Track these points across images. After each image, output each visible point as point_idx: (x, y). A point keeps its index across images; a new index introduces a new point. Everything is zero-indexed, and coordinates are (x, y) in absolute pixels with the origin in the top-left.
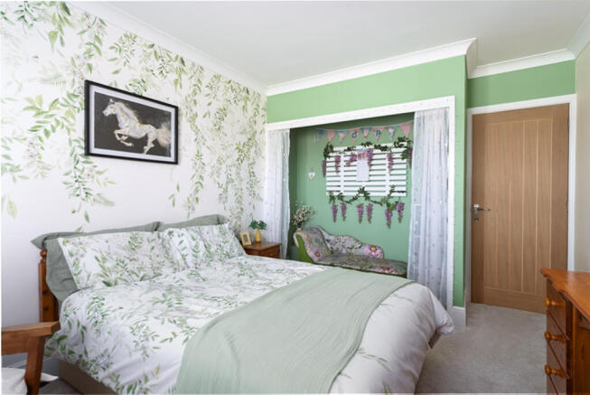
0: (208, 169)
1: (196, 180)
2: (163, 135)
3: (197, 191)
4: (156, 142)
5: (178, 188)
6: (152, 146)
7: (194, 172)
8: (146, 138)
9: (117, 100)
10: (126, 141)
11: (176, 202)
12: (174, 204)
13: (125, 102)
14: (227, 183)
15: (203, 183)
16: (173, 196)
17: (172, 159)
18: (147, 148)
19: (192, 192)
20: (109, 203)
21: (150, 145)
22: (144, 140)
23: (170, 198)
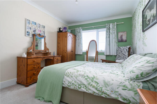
18: (151, 21)
21: (152, 18)
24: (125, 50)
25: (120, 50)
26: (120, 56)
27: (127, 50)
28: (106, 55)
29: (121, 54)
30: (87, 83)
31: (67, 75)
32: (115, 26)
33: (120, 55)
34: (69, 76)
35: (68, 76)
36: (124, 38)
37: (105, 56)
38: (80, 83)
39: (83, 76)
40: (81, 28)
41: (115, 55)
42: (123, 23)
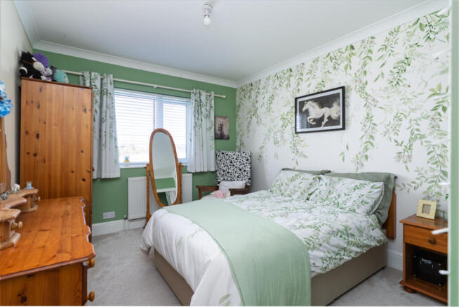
0: (381, 129)
1: (364, 140)
2: (334, 111)
3: (366, 149)
4: (329, 118)
5: (347, 147)
6: (327, 120)
7: (363, 133)
8: (323, 116)
9: (308, 101)
10: (313, 122)
11: (345, 158)
12: (343, 160)
13: (311, 100)
14: (411, 140)
15: (374, 143)
16: (342, 153)
17: (341, 126)
18: (323, 123)
19: (361, 150)
20: (306, 157)
21: (326, 120)
22: (322, 119)
23: (341, 155)
24: (244, 160)
25: (227, 158)
26: (228, 172)
27: (247, 160)
28: (194, 171)
29: (232, 169)
30: (345, 243)
31: (311, 246)
32: (213, 101)
33: (230, 171)
34: (316, 246)
35: (314, 248)
36: (226, 132)
37: (191, 175)
38: (336, 250)
39: (334, 233)
40: (111, 76)
41: (213, 169)
42: (224, 97)
